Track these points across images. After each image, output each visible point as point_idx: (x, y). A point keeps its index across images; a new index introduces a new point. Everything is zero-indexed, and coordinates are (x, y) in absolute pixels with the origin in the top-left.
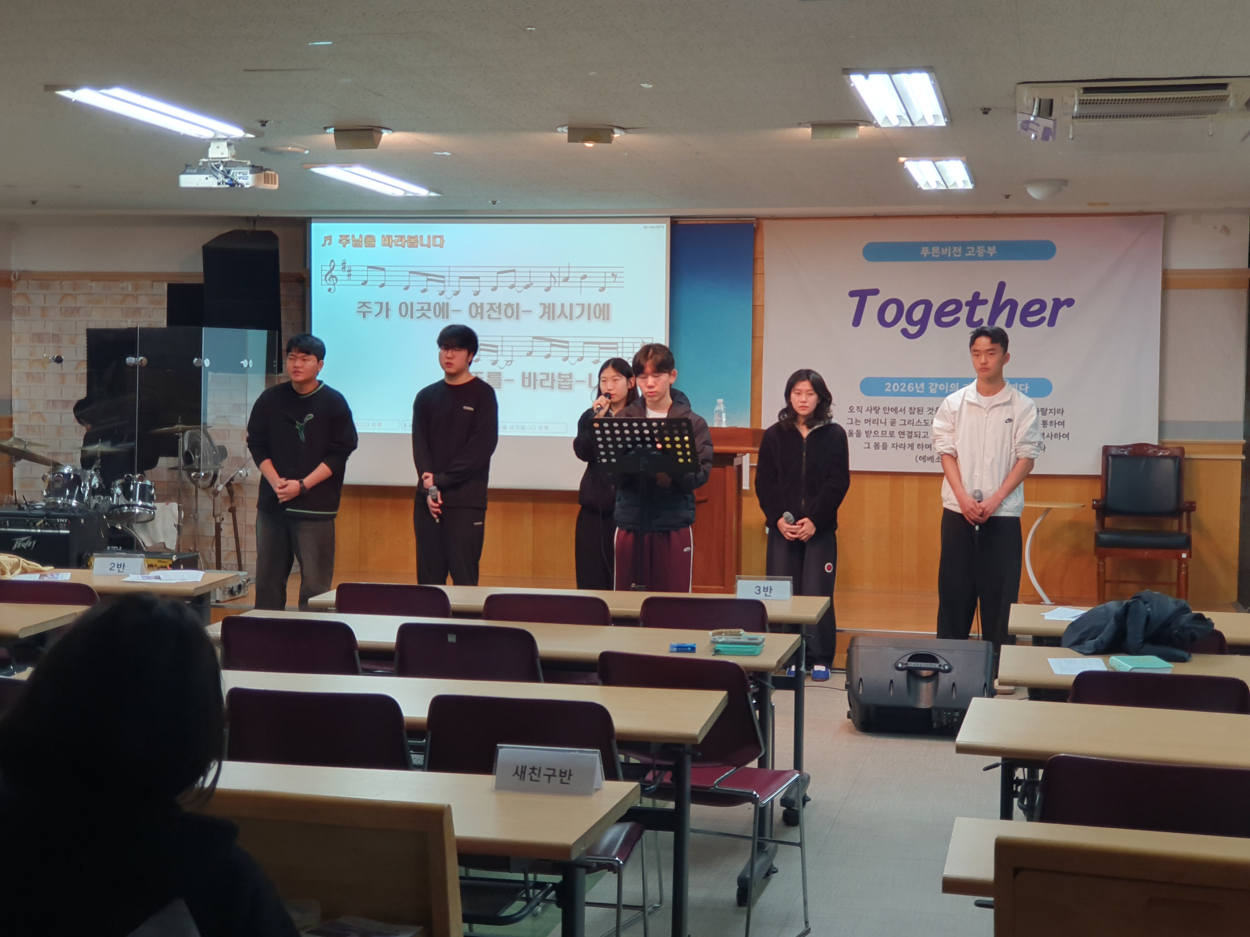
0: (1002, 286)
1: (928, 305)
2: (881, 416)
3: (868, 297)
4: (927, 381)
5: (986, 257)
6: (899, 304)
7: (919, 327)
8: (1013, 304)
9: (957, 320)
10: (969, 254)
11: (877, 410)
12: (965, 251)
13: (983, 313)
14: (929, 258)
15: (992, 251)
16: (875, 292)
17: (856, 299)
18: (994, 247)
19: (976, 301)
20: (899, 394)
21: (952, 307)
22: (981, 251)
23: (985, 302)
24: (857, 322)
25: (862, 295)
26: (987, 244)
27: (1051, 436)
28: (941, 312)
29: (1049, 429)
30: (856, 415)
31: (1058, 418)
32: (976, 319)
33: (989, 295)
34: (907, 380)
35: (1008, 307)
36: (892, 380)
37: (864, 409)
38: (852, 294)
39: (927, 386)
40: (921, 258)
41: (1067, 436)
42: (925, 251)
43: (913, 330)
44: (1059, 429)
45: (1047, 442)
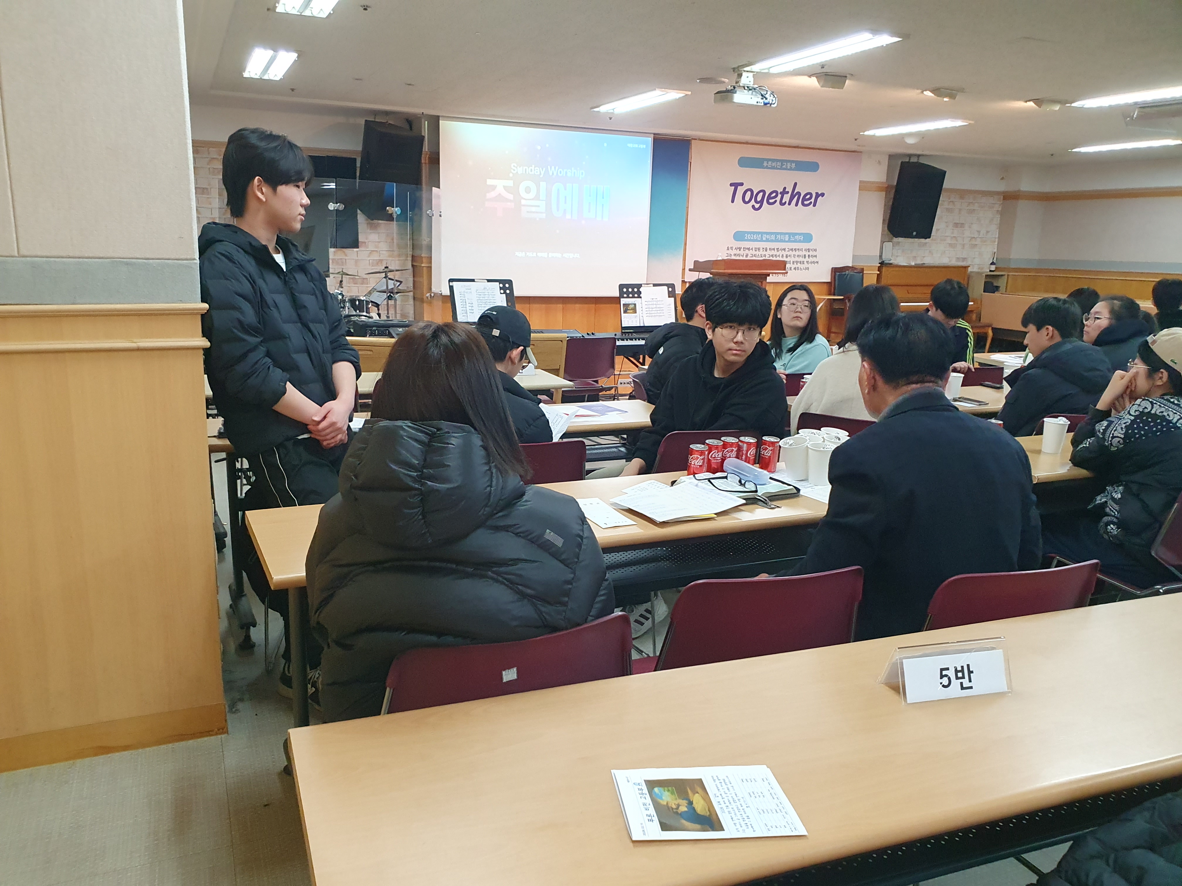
0: (796, 184)
1: (764, 192)
2: (742, 252)
3: (739, 187)
4: (762, 233)
5: (791, 169)
6: (752, 191)
7: (759, 204)
8: (799, 194)
9: (776, 201)
10: (784, 167)
11: (740, 249)
12: (782, 165)
13: (786, 198)
14: (767, 167)
15: (794, 165)
16: (742, 184)
17: (733, 187)
18: (794, 164)
19: (784, 192)
20: (750, 240)
21: (774, 194)
22: (789, 165)
23: (788, 192)
24: (733, 201)
25: (736, 186)
26: (792, 162)
27: (811, 263)
28: (769, 197)
29: (811, 259)
30: (730, 252)
31: (814, 253)
32: (783, 202)
33: (790, 189)
34: (754, 233)
35: (797, 197)
36: (748, 233)
37: (734, 248)
38: (731, 185)
39: (762, 236)
40: (763, 167)
41: (818, 262)
42: (765, 164)
43: (757, 206)
44: (814, 259)
45: (809, 265)
